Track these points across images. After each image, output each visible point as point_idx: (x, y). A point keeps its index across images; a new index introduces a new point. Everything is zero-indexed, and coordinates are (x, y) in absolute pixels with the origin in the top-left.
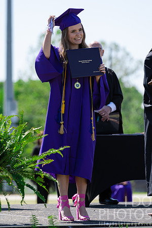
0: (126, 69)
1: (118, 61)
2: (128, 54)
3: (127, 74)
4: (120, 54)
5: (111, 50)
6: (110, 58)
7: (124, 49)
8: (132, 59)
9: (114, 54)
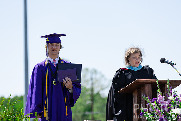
0: (102, 86)
1: (97, 80)
2: (103, 76)
3: (103, 89)
4: (98, 76)
5: (92, 73)
6: (92, 79)
7: (100, 73)
8: (105, 79)
9: (94, 76)
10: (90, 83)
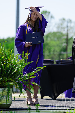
1: (71, 28)
5: (68, 22)
6: (67, 27)
9: (69, 25)
10: (66, 29)
